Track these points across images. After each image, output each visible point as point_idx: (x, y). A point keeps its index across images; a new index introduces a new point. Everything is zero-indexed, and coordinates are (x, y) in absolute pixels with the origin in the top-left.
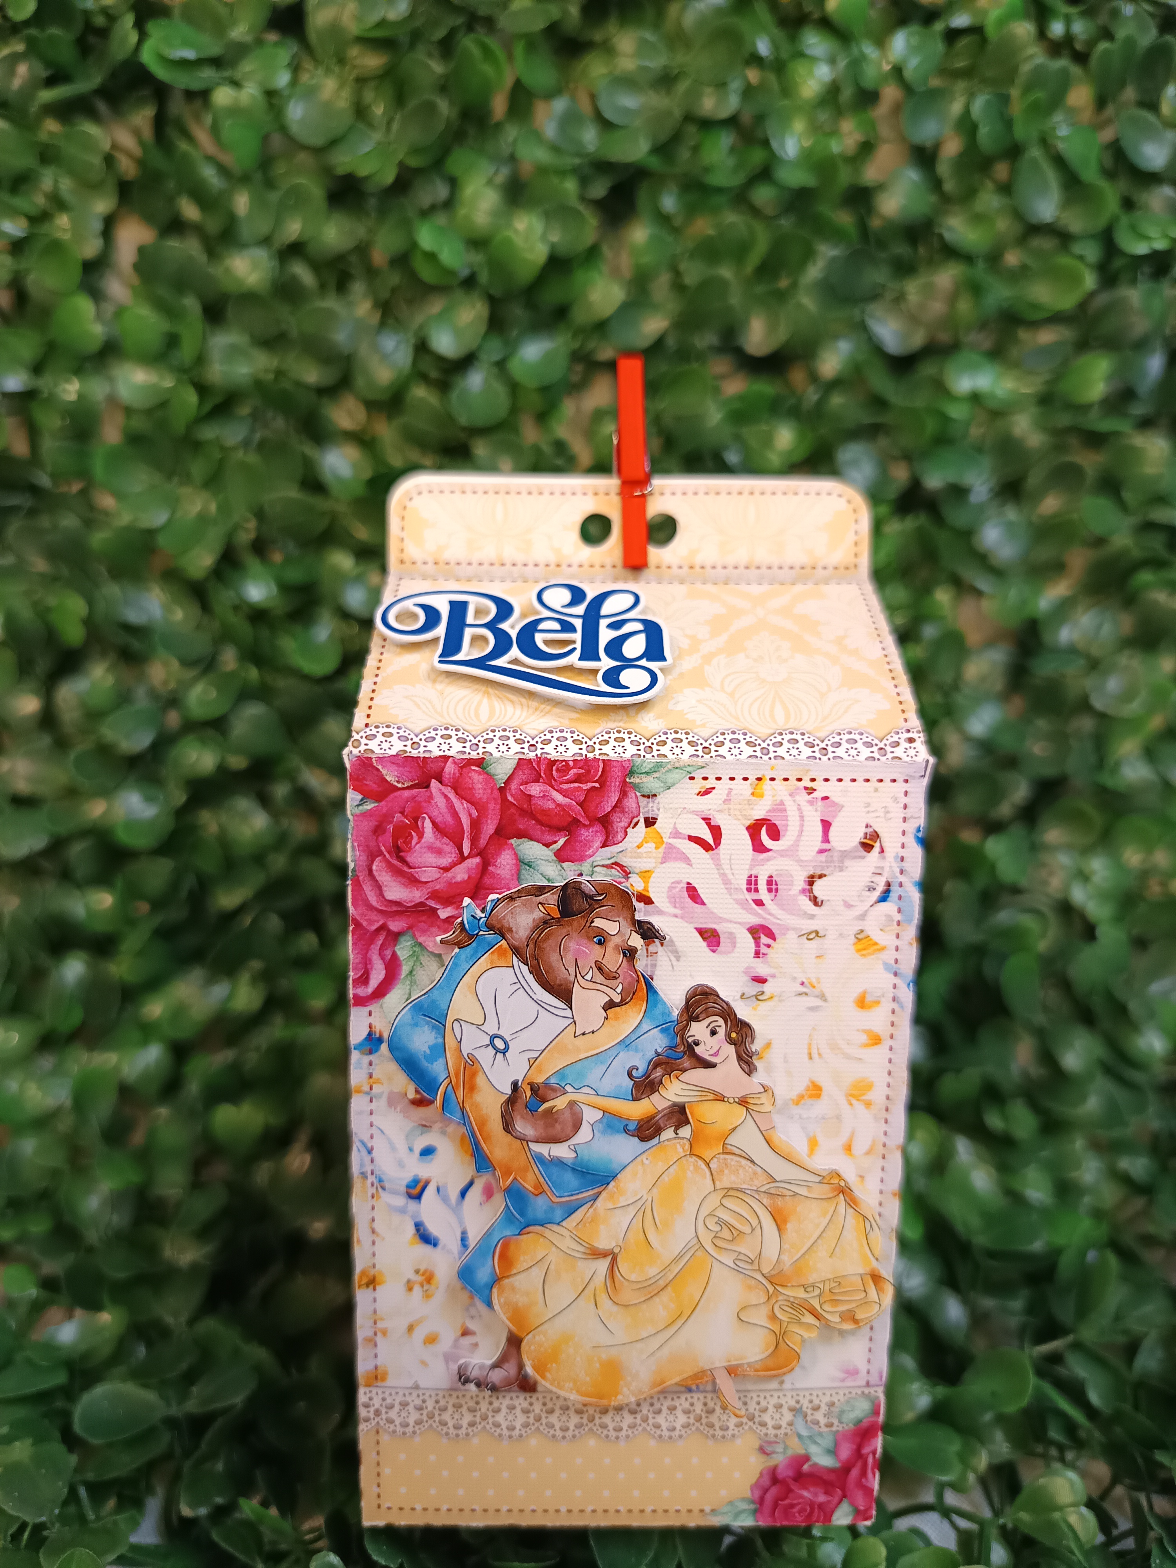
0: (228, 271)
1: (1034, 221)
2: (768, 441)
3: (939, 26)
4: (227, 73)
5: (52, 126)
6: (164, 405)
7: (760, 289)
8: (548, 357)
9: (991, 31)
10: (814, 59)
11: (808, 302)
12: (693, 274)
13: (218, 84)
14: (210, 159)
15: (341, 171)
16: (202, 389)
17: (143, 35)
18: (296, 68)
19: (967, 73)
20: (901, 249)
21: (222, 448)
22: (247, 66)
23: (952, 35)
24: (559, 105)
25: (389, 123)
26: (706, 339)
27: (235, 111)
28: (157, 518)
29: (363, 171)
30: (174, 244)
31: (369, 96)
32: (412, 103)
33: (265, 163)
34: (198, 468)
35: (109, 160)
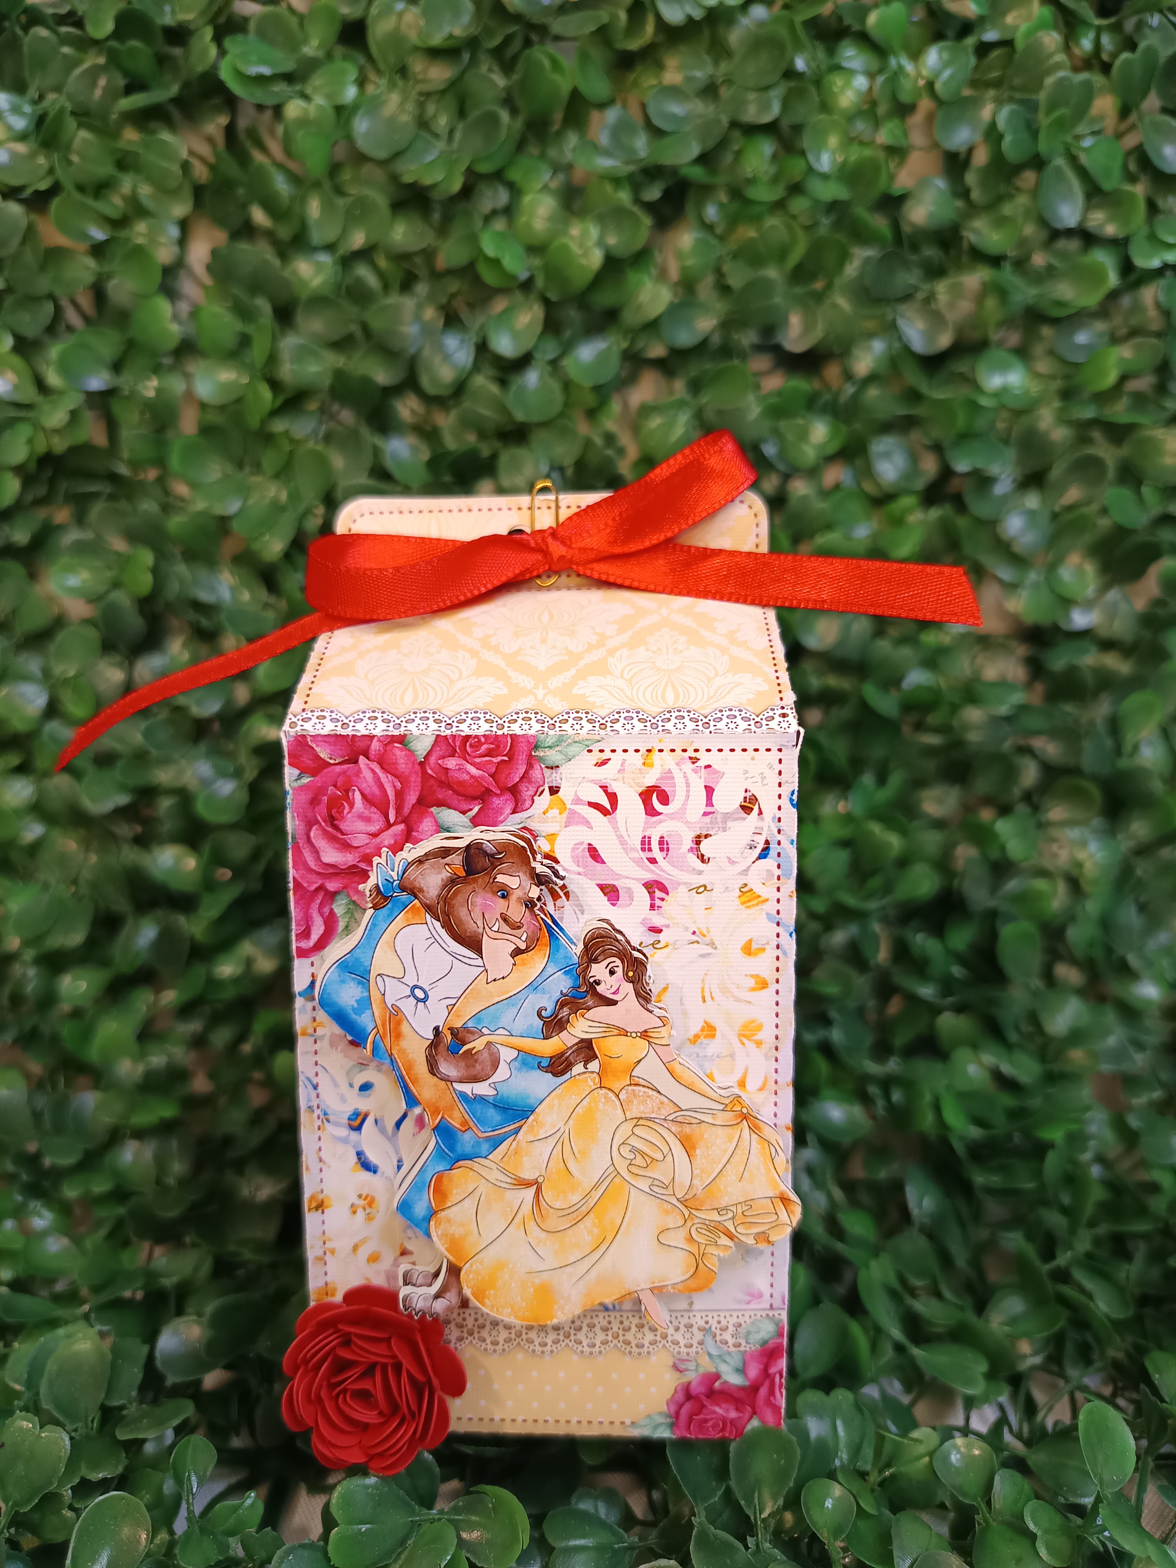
0: (295, 273)
1: (1058, 226)
2: (803, 435)
3: (970, 41)
4: (298, 87)
5: (131, 135)
6: (239, 400)
7: (798, 290)
8: (601, 359)
9: (1020, 44)
10: (852, 72)
11: (843, 302)
12: (737, 278)
13: (291, 98)
14: (280, 166)
15: (408, 179)
16: (275, 385)
17: (222, 52)
18: (361, 82)
19: (997, 84)
20: (930, 252)
21: (292, 441)
22: (317, 80)
23: (983, 49)
24: (612, 115)
25: (451, 133)
26: (748, 338)
27: (303, 122)
28: (232, 507)
29: (427, 181)
30: (243, 246)
31: (431, 108)
32: (474, 114)
33: (334, 169)
34: (270, 460)
35: (186, 166)
